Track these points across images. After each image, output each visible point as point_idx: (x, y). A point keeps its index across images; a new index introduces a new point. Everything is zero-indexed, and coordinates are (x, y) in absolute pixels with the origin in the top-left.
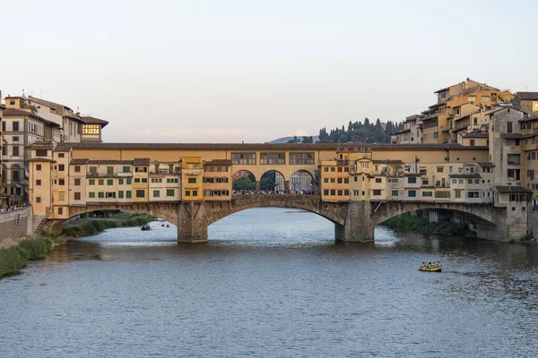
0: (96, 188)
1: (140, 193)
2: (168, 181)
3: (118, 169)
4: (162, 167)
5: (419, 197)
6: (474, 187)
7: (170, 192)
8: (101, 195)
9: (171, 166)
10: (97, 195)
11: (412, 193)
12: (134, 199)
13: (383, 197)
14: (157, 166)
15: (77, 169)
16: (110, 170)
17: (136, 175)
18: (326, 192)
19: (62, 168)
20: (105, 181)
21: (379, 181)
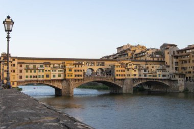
0: (29, 74)
1: (48, 76)
2: (59, 71)
3: (38, 66)
4: (56, 65)
5: (148, 77)
6: (164, 73)
7: (60, 76)
8: (31, 77)
9: (59, 65)
10: (29, 77)
11: (145, 76)
12: (45, 78)
13: (137, 77)
14: (54, 65)
15: (21, 66)
16: (35, 67)
17: (46, 68)
18: (117, 75)
19: (14, 65)
20: (33, 71)
21: (135, 71)
